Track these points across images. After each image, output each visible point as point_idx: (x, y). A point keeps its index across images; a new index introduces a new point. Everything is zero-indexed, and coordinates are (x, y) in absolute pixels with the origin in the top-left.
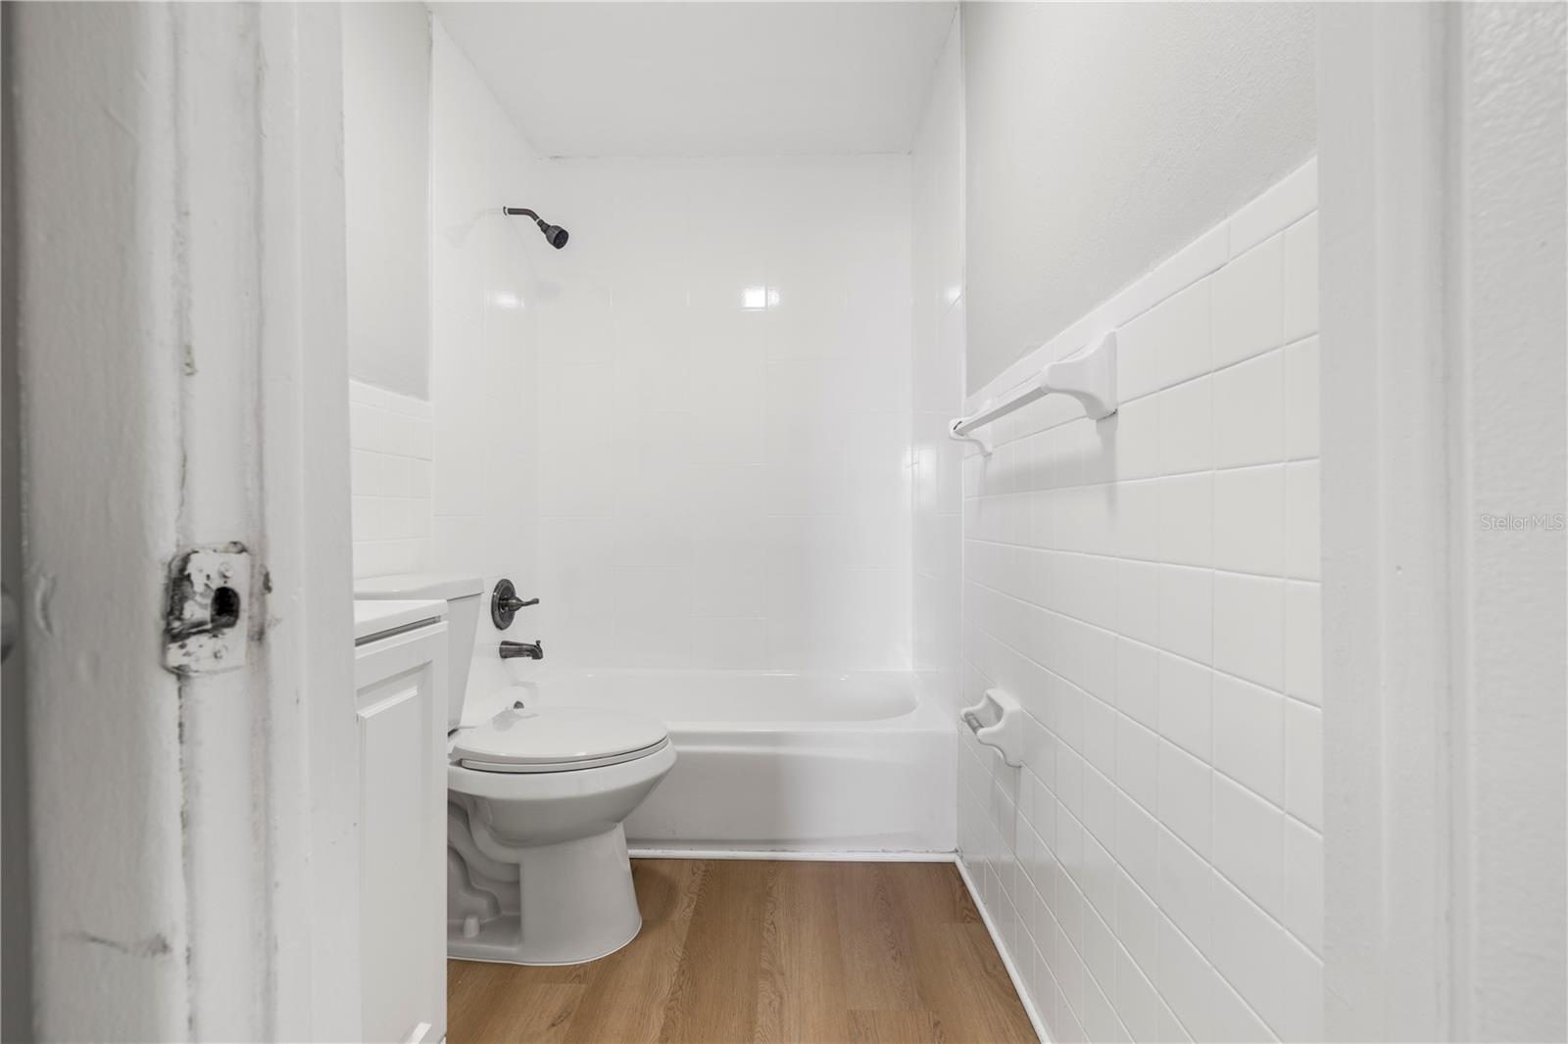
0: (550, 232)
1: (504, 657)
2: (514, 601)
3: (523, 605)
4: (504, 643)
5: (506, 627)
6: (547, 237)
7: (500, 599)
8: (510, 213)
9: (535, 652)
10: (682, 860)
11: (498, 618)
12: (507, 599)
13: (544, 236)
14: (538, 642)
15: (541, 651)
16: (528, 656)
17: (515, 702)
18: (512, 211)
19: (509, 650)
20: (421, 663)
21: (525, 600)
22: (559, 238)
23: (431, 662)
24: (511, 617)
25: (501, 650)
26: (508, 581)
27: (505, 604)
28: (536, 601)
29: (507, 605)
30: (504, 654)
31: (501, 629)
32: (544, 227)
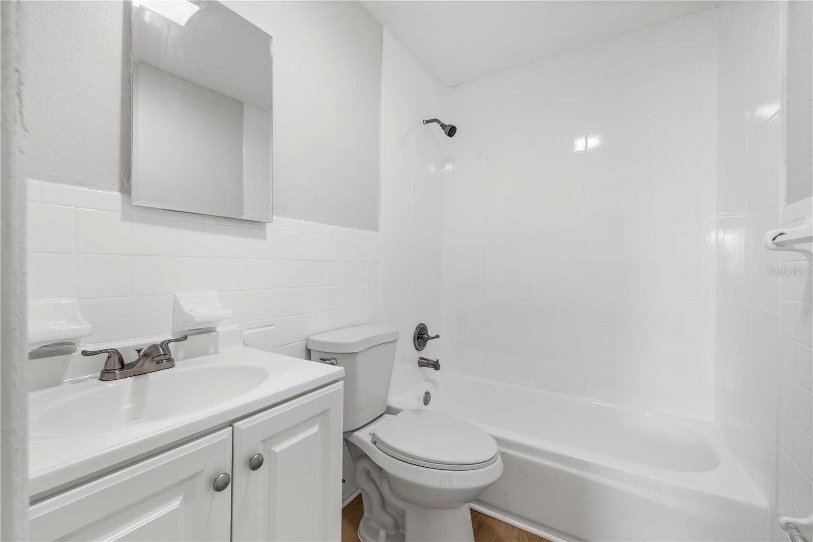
0: (446, 129)
1: (420, 366)
2: (426, 336)
3: (430, 339)
4: (421, 358)
5: (422, 350)
6: (445, 132)
7: (419, 334)
8: (426, 123)
9: (436, 366)
10: (513, 527)
11: (417, 345)
12: (422, 334)
13: (444, 131)
14: (438, 360)
15: (439, 366)
16: (432, 367)
17: (425, 392)
18: (428, 122)
19: (424, 363)
20: (321, 411)
21: (431, 335)
22: (451, 131)
23: (328, 410)
24: (425, 345)
25: (419, 362)
26: (423, 325)
27: (421, 337)
28: (438, 337)
29: (422, 338)
30: (420, 364)
31: (419, 351)
32: (443, 126)
